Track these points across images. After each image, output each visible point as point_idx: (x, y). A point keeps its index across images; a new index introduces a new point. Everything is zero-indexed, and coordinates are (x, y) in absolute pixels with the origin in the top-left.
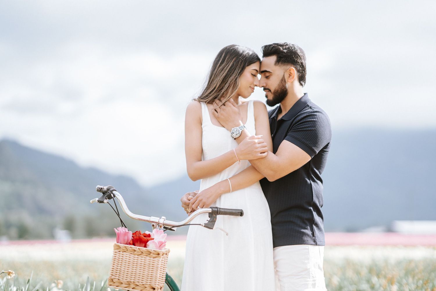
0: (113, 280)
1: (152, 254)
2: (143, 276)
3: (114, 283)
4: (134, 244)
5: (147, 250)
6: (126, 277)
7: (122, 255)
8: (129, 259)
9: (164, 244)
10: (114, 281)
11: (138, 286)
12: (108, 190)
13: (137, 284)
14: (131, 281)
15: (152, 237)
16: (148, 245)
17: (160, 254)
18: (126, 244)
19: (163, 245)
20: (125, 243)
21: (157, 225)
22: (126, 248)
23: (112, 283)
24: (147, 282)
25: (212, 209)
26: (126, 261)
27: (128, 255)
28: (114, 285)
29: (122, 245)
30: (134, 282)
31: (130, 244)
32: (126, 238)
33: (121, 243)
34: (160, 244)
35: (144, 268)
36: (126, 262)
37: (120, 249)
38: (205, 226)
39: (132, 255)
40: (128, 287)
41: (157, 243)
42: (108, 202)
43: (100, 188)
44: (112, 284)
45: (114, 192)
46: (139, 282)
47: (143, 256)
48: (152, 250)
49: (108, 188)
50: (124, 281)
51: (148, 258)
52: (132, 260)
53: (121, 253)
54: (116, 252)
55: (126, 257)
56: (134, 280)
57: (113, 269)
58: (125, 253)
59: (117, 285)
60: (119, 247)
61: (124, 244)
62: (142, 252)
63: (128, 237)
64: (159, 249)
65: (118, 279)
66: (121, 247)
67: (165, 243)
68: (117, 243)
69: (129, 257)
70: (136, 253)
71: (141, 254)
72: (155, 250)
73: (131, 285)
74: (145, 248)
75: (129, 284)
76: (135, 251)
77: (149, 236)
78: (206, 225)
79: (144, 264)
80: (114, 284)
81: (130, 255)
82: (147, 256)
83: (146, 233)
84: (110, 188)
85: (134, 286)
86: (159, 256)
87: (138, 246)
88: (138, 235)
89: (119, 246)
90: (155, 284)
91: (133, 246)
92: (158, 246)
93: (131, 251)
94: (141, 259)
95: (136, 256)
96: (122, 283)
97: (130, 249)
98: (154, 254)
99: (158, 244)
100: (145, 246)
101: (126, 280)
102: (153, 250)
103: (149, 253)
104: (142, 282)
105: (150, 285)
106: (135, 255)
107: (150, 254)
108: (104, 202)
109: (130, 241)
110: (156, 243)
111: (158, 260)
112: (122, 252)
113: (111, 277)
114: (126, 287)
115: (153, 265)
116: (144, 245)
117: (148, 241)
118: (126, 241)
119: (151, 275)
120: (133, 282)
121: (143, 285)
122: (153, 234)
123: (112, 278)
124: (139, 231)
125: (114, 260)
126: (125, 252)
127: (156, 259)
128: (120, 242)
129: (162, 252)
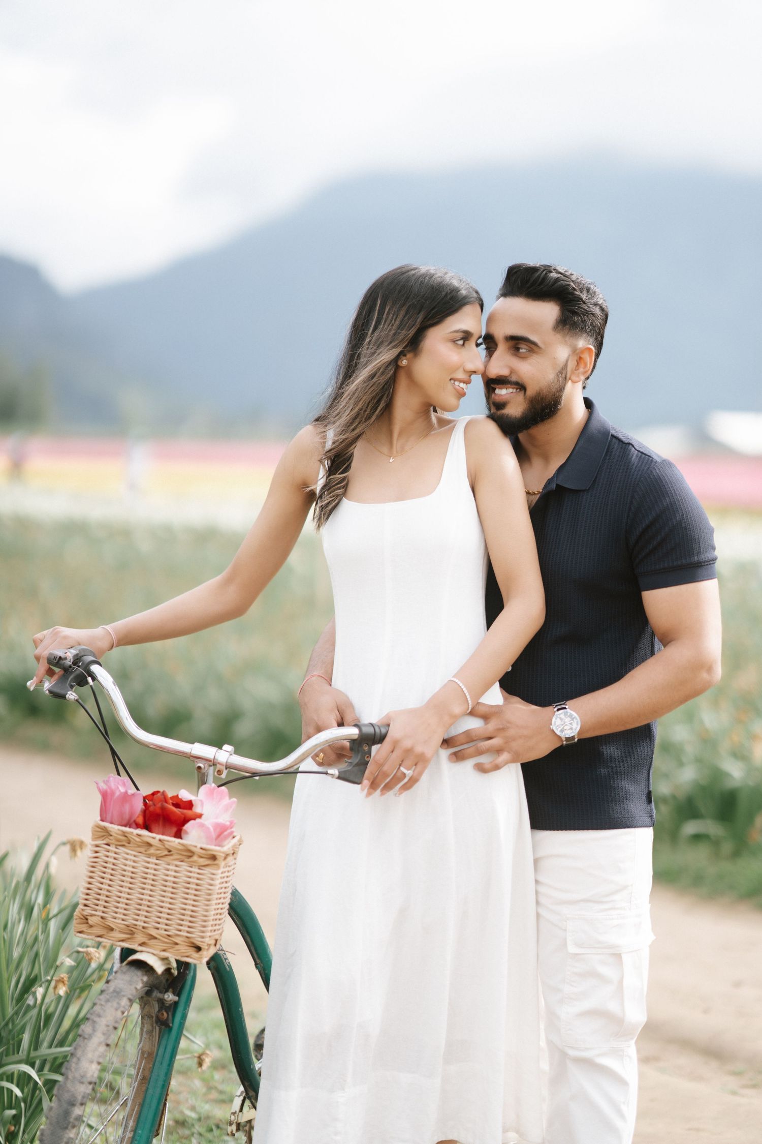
0: (87, 919)
1: (195, 858)
2: (168, 914)
3: (91, 926)
4: (147, 826)
5: (183, 845)
6: (124, 915)
7: (116, 853)
8: (133, 867)
9: (229, 831)
10: (90, 922)
11: (156, 938)
12: (77, 660)
13: (154, 932)
14: (136, 925)
15: (197, 809)
16: (186, 833)
17: (218, 857)
18: (125, 826)
19: (226, 833)
20: (124, 822)
21: (210, 766)
22: (126, 836)
23: (83, 927)
24: (180, 931)
25: (360, 730)
26: (125, 871)
27: (131, 855)
28: (89, 934)
29: (115, 828)
30: (144, 928)
31: (138, 826)
32: (127, 808)
33: (111, 823)
34: (218, 830)
35: (172, 893)
36: (124, 873)
37: (111, 838)
38: (339, 778)
39: (142, 858)
40: (129, 939)
41: (212, 829)
42: (77, 700)
43: (55, 658)
44: (84, 930)
45: (95, 668)
46: (158, 929)
47: (171, 862)
48: (196, 847)
49: (77, 655)
50: (117, 923)
51: (184, 866)
52: (140, 869)
53: (112, 848)
54: (97, 846)
55: (126, 859)
56: (145, 922)
57: (89, 889)
58: (122, 849)
59: (99, 934)
60: (106, 833)
61: (122, 825)
62: (170, 851)
63: (132, 807)
64: (216, 845)
65: (102, 918)
66: (112, 834)
67: (231, 828)
68: (102, 820)
69: (134, 862)
70: (152, 851)
71: (166, 855)
72: (204, 846)
73: (136, 935)
74: (178, 840)
75: (132, 933)
76: (149, 845)
77: (189, 805)
78: (343, 776)
79: (174, 883)
80: (90, 931)
81: (135, 856)
82: (182, 861)
83: (180, 797)
84: (83, 654)
85: (144, 940)
86: (216, 862)
87: (158, 833)
88: (159, 805)
89: (105, 829)
90: (203, 937)
91: (144, 832)
92: (214, 836)
93: (139, 846)
94: (166, 869)
95: (153, 860)
96: (112, 929)
97: (138, 840)
98: (202, 857)
99: (215, 830)
100: (178, 835)
101: (123, 920)
102: (199, 846)
103: (189, 853)
104: (166, 930)
105: (187, 937)
106: (149, 856)
107: (191, 857)
108: (67, 696)
109: (138, 817)
110: (208, 828)
111: (214, 874)
112: (114, 846)
113: (83, 910)
114: (122, 941)
115: (197, 885)
116: (174, 830)
117: (186, 820)
118: (127, 816)
119: (193, 911)
120: (141, 928)
121: (169, 936)
122: (201, 801)
123: (85, 913)
124: (164, 792)
125: (93, 867)
126: (123, 846)
127: (207, 871)
128: (109, 818)
129: (223, 853)
